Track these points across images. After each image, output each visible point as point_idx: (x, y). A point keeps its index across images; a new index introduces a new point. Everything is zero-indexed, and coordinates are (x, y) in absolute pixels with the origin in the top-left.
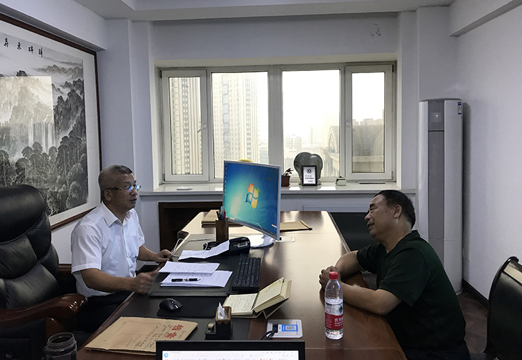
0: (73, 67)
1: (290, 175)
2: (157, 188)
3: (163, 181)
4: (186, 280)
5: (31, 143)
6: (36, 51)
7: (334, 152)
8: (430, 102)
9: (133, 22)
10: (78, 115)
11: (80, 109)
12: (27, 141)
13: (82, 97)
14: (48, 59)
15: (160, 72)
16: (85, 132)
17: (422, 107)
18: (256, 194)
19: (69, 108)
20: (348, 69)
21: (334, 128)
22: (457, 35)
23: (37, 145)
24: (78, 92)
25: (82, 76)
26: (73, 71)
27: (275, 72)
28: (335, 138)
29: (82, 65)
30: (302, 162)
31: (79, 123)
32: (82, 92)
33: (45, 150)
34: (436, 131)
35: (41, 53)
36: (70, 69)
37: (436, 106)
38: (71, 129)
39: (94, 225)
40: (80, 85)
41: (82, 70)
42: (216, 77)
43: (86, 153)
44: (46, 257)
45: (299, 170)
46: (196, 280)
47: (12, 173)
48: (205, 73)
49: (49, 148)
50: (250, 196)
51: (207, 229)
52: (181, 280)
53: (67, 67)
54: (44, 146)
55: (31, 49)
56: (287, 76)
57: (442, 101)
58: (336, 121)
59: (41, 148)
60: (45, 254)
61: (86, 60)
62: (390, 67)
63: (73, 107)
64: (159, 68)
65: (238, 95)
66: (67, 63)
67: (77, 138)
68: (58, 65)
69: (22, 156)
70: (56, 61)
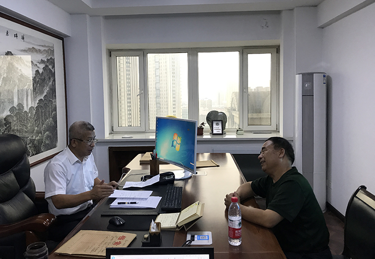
0: (47, 49)
1: (203, 127)
2: (107, 136)
3: (112, 131)
4: (128, 203)
5: (15, 104)
6: (20, 37)
7: (235, 110)
8: (303, 75)
9: (90, 16)
10: (50, 83)
11: (52, 79)
12: (13, 102)
13: (53, 70)
14: (29, 43)
15: (110, 53)
16: (55, 96)
17: (298, 79)
18: (179, 141)
19: (44, 78)
20: (245, 51)
21: (235, 93)
22: (322, 27)
23: (20, 105)
24: (50, 67)
25: (53, 55)
26: (47, 51)
27: (193, 53)
28: (235, 100)
29: (53, 47)
30: (212, 118)
31: (51, 89)
32: (54, 67)
33: (26, 109)
34: (307, 95)
35: (23, 38)
36: (44, 50)
37: (308, 78)
38: (45, 94)
39: (61, 163)
40: (52, 61)
41: (53, 51)
42: (151, 57)
43: (56, 111)
44: (27, 187)
45: (210, 123)
46: (135, 203)
47: (2, 126)
48: (142, 53)
49: (29, 106)
50: (175, 143)
51: (144, 166)
52: (124, 203)
53: (42, 49)
54: (25, 106)
55: (16, 36)
56: (201, 56)
57: (312, 74)
58: (236, 88)
59: (23, 107)
60: (26, 184)
61: (57, 44)
62: (275, 50)
63: (47, 78)
64: (109, 50)
65: (166, 69)
66: (42, 46)
67: (50, 100)
68: (36, 47)
69: (9, 113)
70: (34, 44)
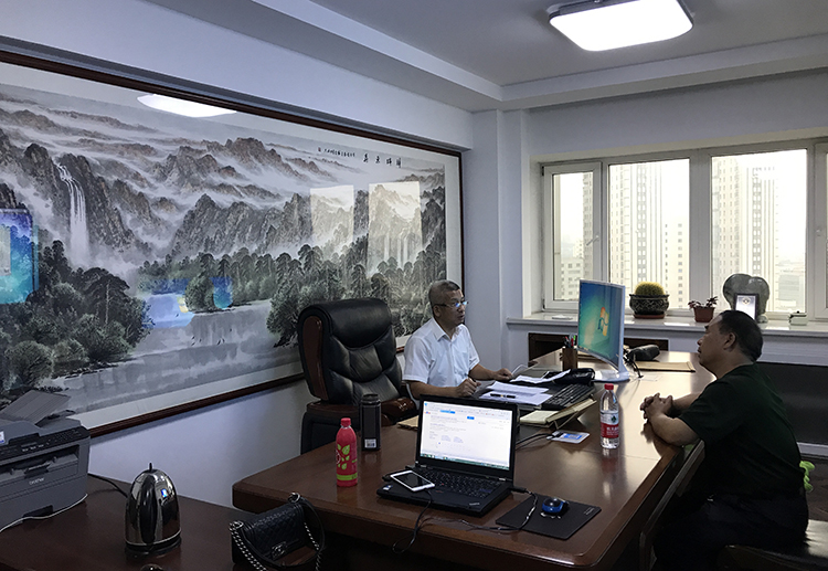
0: (433, 174)
1: (714, 306)
2: (528, 313)
3: (543, 308)
5: (386, 259)
6: (394, 162)
9: (505, 112)
10: (438, 227)
11: (440, 221)
12: (382, 256)
13: (442, 206)
14: (408, 168)
16: (445, 247)
19: (433, 215)
20: (819, 148)
23: (393, 260)
24: (438, 202)
25: (443, 182)
26: (434, 178)
27: (700, 160)
29: (443, 170)
30: (735, 287)
31: (437, 236)
32: (443, 201)
33: (400, 266)
35: (399, 163)
36: (430, 177)
38: (429, 243)
40: (441, 193)
41: (443, 176)
43: (445, 269)
44: (391, 370)
45: (731, 300)
46: (514, 397)
47: (367, 288)
48: (599, 166)
49: (405, 262)
52: (499, 396)
53: (426, 175)
54: (399, 261)
55: (389, 161)
59: (396, 263)
60: (390, 366)
61: (449, 164)
63: (432, 218)
64: (540, 164)
66: (426, 171)
67: (436, 254)
68: (416, 174)
69: (377, 271)
70: (414, 170)
